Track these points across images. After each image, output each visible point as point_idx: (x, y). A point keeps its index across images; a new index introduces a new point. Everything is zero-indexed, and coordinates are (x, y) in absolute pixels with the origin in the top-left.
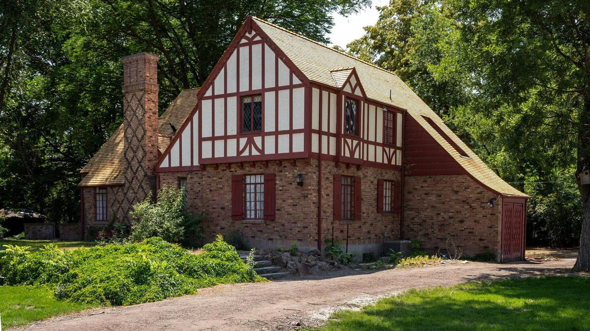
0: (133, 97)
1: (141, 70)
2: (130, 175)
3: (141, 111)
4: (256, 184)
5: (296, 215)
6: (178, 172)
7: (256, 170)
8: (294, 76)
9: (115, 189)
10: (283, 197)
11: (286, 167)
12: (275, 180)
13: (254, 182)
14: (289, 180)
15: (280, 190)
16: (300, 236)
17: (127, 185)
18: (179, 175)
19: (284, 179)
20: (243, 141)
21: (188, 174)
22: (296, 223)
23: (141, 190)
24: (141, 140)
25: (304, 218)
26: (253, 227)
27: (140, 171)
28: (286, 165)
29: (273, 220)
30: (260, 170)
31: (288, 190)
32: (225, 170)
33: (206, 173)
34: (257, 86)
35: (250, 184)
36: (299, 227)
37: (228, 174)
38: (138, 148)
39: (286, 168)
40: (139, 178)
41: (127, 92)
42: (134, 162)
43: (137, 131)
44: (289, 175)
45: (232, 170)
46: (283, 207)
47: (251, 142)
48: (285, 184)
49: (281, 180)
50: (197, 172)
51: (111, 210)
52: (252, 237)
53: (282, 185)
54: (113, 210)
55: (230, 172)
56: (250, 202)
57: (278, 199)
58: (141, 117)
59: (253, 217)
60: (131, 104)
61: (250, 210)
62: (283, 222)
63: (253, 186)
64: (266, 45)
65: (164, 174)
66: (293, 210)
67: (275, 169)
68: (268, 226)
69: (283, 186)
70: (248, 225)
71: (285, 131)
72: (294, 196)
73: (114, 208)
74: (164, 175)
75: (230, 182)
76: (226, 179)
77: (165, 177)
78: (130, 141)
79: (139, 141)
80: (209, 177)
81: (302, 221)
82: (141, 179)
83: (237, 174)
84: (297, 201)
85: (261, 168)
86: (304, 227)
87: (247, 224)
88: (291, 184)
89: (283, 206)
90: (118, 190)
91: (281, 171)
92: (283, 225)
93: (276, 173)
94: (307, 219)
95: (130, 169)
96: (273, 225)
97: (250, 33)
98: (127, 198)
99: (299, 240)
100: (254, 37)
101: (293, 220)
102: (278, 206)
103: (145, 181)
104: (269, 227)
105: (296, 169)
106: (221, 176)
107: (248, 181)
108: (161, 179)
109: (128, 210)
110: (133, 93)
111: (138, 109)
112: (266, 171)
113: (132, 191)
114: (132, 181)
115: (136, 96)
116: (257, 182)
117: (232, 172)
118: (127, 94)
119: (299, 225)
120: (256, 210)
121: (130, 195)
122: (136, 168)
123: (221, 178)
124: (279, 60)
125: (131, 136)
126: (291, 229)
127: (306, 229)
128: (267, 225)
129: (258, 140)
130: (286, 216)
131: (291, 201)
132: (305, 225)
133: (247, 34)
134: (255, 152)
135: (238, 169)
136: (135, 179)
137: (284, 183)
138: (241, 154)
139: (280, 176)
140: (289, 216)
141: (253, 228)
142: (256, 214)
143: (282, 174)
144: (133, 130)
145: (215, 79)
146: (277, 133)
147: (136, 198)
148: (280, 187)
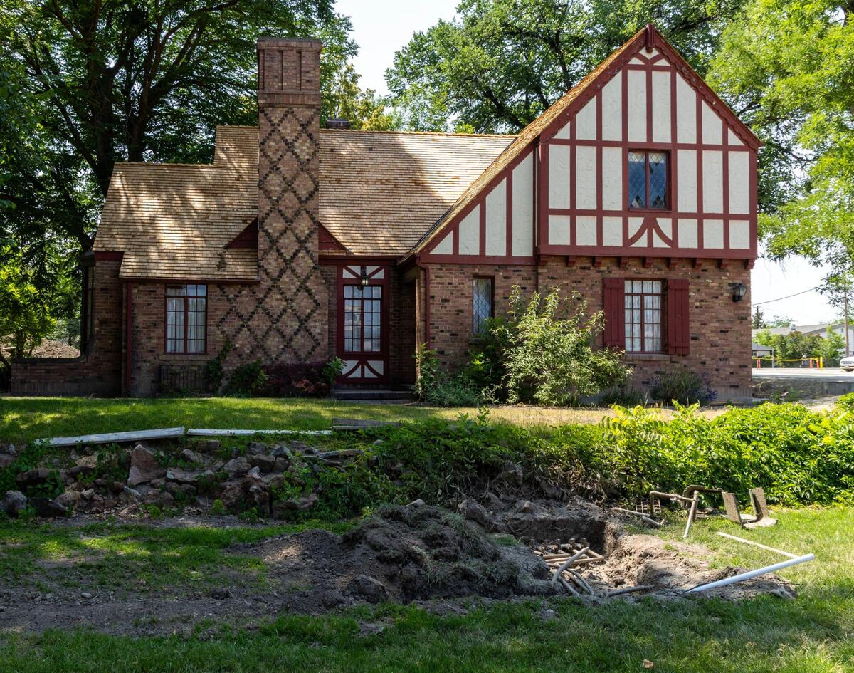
0: (286, 115)
1: (308, 69)
2: (274, 264)
3: (308, 144)
4: (642, 295)
5: (727, 348)
6: (474, 265)
7: (650, 273)
8: (730, 133)
9: (231, 292)
10: (702, 318)
11: (705, 270)
12: (687, 290)
13: (640, 292)
14: (712, 291)
15: (697, 307)
16: (733, 380)
17: (266, 283)
18: (477, 271)
19: (703, 290)
20: (636, 223)
21: (497, 270)
22: (726, 360)
23: (303, 294)
24: (307, 199)
25: (741, 353)
26: (644, 366)
27: (303, 258)
28: (707, 267)
29: (684, 355)
30: (659, 273)
31: (712, 308)
32: (589, 269)
33: (545, 271)
34: (662, 135)
35: (632, 294)
36: (731, 366)
37: (594, 274)
38: (297, 214)
39: (706, 273)
40: (299, 271)
41: (271, 105)
42: (286, 241)
43: (296, 182)
44: (713, 284)
45: (603, 268)
46: (704, 334)
47: (650, 226)
48: (706, 298)
49: (699, 290)
50: (518, 268)
51: (219, 332)
52: (643, 383)
53: (699, 298)
54: (223, 332)
55: (599, 272)
56: (632, 323)
57: (694, 321)
58: (307, 157)
59: (637, 348)
60: (280, 128)
61: (632, 338)
62: (703, 357)
63: (636, 299)
64: (678, 77)
65: (439, 266)
66: (720, 339)
67: (686, 273)
68: (676, 364)
69: (702, 301)
70: (636, 362)
71: (714, 214)
72: (721, 317)
73: (225, 329)
74: (441, 269)
75: (598, 289)
76: (590, 283)
77: (441, 273)
78: (275, 198)
79: (301, 202)
80: (552, 278)
81: (735, 356)
82: (305, 274)
83: (611, 276)
84: (728, 326)
85: (659, 270)
86: (741, 366)
87: (633, 360)
88: (717, 298)
89: (703, 332)
90: (239, 292)
91: (699, 277)
92: (703, 363)
93: (690, 279)
94: (745, 353)
95: (274, 253)
96: (685, 362)
97: (649, 51)
98: (265, 310)
99: (731, 386)
100: (656, 59)
101: (720, 355)
102: (692, 332)
103: (316, 277)
104: (677, 366)
105: (726, 276)
106: (578, 278)
107: (628, 289)
108: (432, 276)
109: (267, 333)
110: (286, 109)
111: (300, 141)
112: (671, 275)
113: (279, 296)
114: (280, 276)
115: (295, 116)
116: (645, 292)
117: (601, 271)
118: (270, 109)
119: (732, 363)
120: (642, 338)
121: (274, 303)
122: (294, 251)
123: (579, 282)
124: (703, 103)
125: (277, 188)
126: (717, 370)
127: (744, 369)
128: (672, 362)
129: (665, 224)
130: (708, 349)
131: (717, 325)
132: (742, 363)
133: (643, 52)
134: (658, 243)
135: (614, 268)
136: (289, 272)
137: (703, 296)
138: (632, 243)
139: (696, 284)
140: (714, 348)
141: (645, 369)
142: (642, 345)
143: (700, 281)
144: (284, 179)
145: (577, 112)
146: (700, 216)
147: (289, 310)
148: (697, 301)
